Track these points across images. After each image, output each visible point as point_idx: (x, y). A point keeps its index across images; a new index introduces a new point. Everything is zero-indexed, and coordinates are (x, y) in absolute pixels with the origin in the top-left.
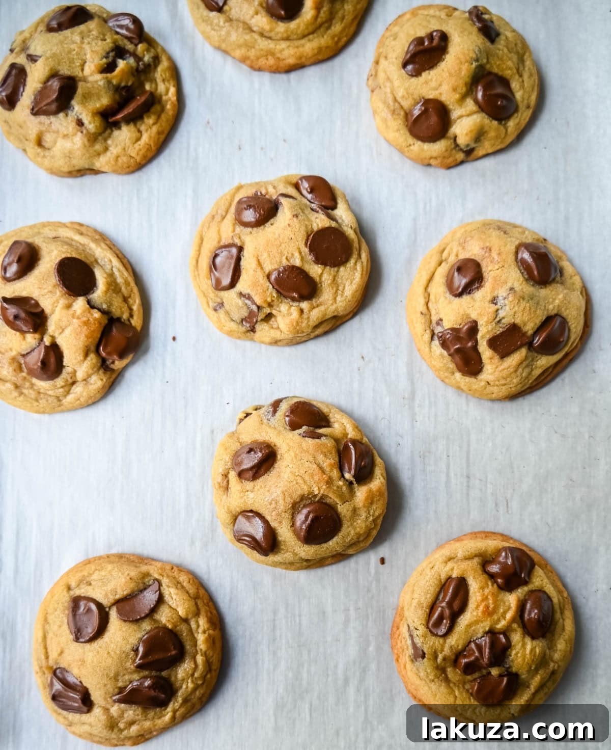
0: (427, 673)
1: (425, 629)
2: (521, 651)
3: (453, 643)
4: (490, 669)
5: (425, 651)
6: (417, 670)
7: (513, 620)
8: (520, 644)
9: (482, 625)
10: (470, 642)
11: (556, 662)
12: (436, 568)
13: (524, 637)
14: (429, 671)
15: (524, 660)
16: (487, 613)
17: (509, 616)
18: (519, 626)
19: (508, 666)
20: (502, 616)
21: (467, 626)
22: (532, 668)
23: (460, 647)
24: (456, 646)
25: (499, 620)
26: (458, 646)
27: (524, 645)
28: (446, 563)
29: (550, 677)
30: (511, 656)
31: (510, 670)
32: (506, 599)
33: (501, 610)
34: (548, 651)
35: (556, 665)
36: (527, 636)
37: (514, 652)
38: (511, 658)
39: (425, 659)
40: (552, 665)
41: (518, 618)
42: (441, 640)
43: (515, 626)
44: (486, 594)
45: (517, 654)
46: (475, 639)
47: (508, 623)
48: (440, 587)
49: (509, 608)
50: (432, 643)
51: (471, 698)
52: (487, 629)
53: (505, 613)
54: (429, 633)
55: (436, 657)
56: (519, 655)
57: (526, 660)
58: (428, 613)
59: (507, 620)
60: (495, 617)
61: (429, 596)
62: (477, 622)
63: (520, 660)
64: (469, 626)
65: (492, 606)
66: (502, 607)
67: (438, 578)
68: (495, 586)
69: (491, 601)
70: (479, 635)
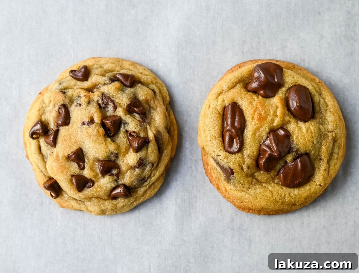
0: (242, 184)
1: (225, 152)
2: (300, 134)
3: (249, 153)
4: (284, 159)
5: (232, 167)
6: (235, 186)
8: (296, 130)
9: (262, 129)
10: (260, 145)
11: (332, 131)
12: (212, 106)
13: (298, 124)
14: (242, 182)
15: (305, 139)
16: (262, 119)
17: (279, 113)
18: (291, 118)
19: (295, 150)
20: (274, 115)
21: (252, 135)
23: (255, 153)
24: (252, 154)
25: (273, 120)
27: (300, 129)
28: (217, 98)
29: (333, 145)
30: (293, 141)
31: (299, 152)
32: (271, 102)
33: (272, 112)
35: (333, 133)
36: (299, 122)
37: (295, 137)
38: (295, 143)
39: (235, 174)
40: (329, 134)
41: (287, 112)
42: (240, 155)
43: (287, 118)
44: (255, 105)
45: (297, 138)
46: (263, 142)
48: (221, 117)
49: (277, 108)
50: (234, 160)
51: (283, 187)
52: (268, 130)
53: (275, 112)
54: (228, 154)
55: (242, 169)
56: (299, 138)
57: (307, 139)
58: (222, 140)
59: (279, 117)
60: (269, 118)
61: (216, 128)
62: (258, 129)
63: (302, 141)
64: (254, 134)
65: (262, 112)
66: (271, 109)
67: (217, 112)
68: (260, 97)
69: (260, 109)
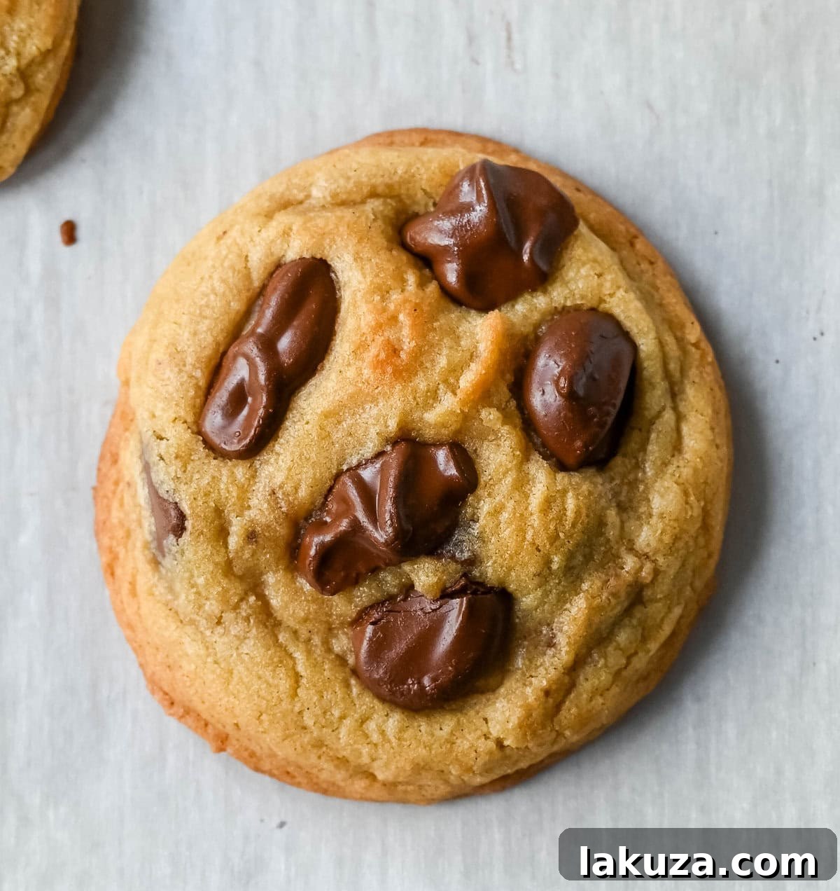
0: (199, 593)
1: (188, 437)
2: (510, 505)
3: (280, 479)
4: (407, 568)
6: (170, 589)
7: (484, 396)
8: (509, 480)
9: (375, 411)
10: (339, 475)
11: (647, 556)
12: (234, 233)
13: (526, 458)
14: (201, 581)
15: (521, 531)
16: (389, 369)
17: (468, 379)
18: (506, 419)
19: (466, 555)
20: (446, 381)
21: (327, 415)
22: (555, 566)
23: (303, 493)
24: (288, 488)
25: (432, 396)
26: (296, 489)
27: (522, 484)
28: (268, 215)
29: (628, 612)
30: (474, 518)
31: (476, 573)
32: (464, 327)
33: (443, 362)
34: (612, 515)
35: (648, 567)
36: (536, 457)
37: (485, 507)
38: (476, 529)
39: (186, 537)
40: (630, 563)
41: (504, 392)
42: (240, 471)
43: (490, 416)
44: (392, 307)
45: (497, 512)
46: (355, 462)
47: (463, 403)
49: (472, 357)
50: (207, 479)
51: (353, 683)
52: (393, 425)
53: (455, 370)
54: (201, 448)
55: (222, 530)
56: (505, 516)
57: (529, 536)
58: (203, 383)
59: (460, 394)
60: (421, 383)
61: (205, 326)
62: (356, 401)
63: (507, 533)
64: (333, 415)
65: (408, 345)
66: (445, 351)
67: (241, 266)
68: (432, 288)
69: (406, 332)
70: (369, 450)
